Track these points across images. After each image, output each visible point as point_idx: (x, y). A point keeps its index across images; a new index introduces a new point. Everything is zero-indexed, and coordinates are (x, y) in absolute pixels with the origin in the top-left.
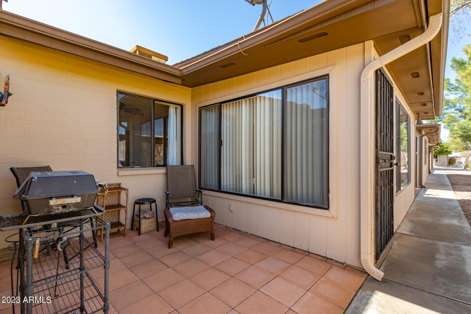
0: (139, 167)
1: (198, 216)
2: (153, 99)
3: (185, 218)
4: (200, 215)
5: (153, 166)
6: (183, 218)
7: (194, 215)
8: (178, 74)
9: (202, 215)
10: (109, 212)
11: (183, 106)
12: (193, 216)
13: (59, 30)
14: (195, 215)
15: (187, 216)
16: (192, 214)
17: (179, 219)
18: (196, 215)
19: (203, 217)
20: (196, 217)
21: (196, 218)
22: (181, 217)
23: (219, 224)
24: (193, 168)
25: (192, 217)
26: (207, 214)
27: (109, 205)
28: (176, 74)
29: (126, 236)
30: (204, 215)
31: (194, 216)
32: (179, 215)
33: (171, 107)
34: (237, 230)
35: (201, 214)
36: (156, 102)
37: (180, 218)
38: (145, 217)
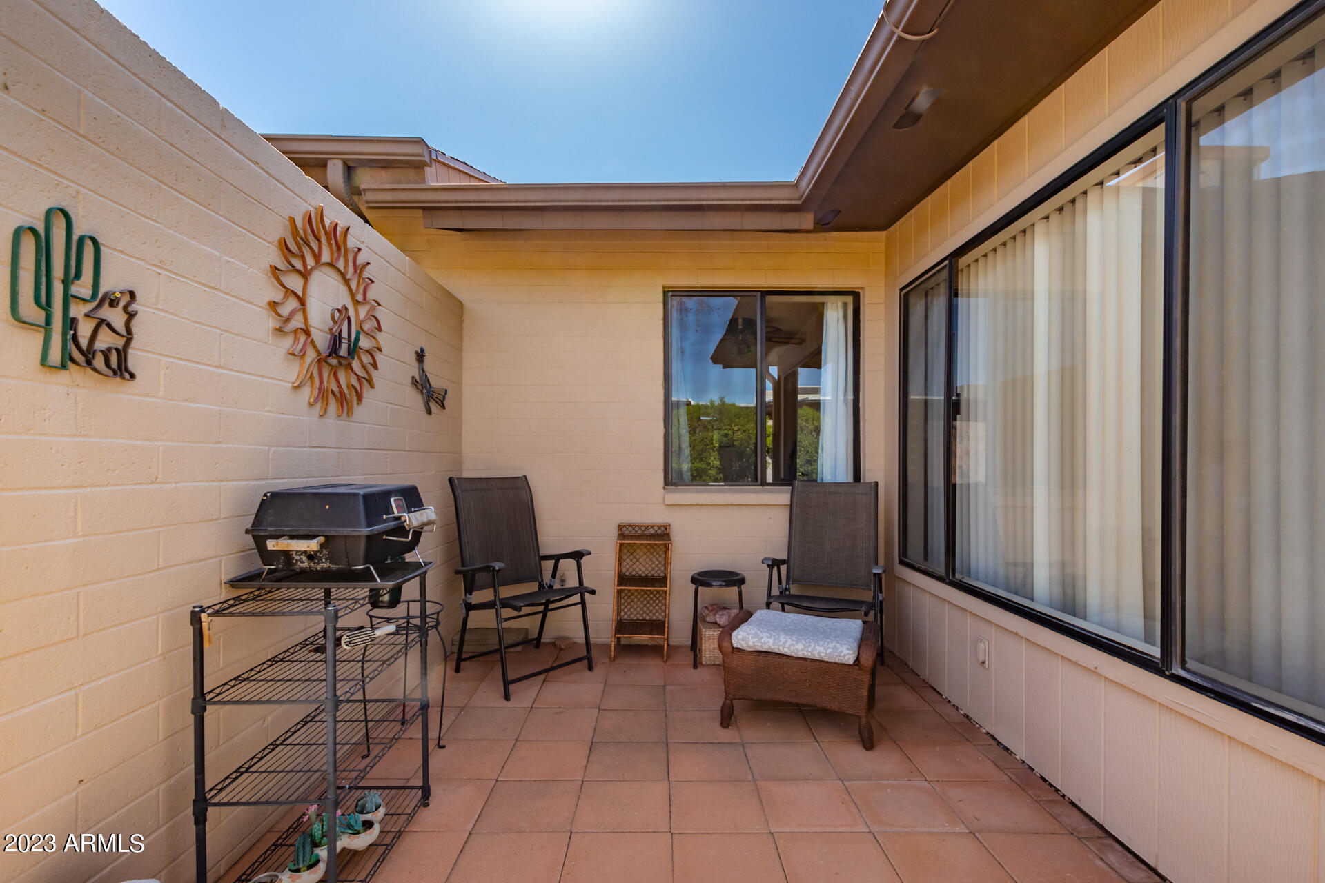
0: (723, 484)
1: (807, 651)
2: (760, 294)
3: (765, 648)
4: (814, 649)
5: (759, 482)
6: (760, 646)
7: (794, 642)
8: (792, 200)
9: (821, 649)
10: (646, 593)
11: (858, 294)
12: (792, 647)
13: (553, 188)
14: (797, 644)
15: (771, 641)
16: (791, 639)
17: (748, 646)
18: (802, 647)
19: (826, 659)
20: (802, 652)
21: (800, 655)
22: (753, 642)
23: (949, 702)
24: (873, 492)
25: (789, 648)
26: (839, 650)
27: (643, 575)
28: (785, 202)
29: (667, 663)
30: (828, 651)
31: (794, 646)
32: (749, 634)
33: (829, 305)
34: (999, 743)
35: (817, 647)
36: (770, 299)
37: (750, 643)
38: (716, 623)
